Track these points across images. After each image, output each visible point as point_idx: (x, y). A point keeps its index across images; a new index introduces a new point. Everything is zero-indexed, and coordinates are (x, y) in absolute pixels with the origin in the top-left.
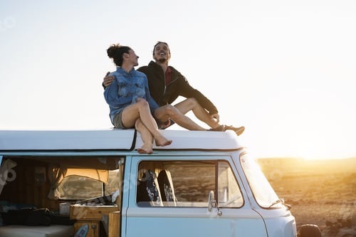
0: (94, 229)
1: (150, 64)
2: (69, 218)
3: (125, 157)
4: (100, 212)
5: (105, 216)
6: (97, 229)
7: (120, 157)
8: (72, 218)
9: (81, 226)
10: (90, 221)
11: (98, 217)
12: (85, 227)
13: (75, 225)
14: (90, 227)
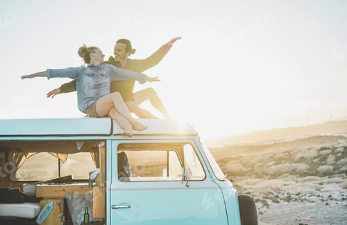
0: (59, 205)
1: (110, 59)
2: (35, 197)
3: (105, 141)
4: (64, 190)
5: (69, 194)
6: (62, 206)
7: (100, 141)
8: (38, 196)
9: (47, 203)
10: (55, 199)
11: (62, 194)
12: (51, 204)
13: (42, 202)
14: (55, 204)
